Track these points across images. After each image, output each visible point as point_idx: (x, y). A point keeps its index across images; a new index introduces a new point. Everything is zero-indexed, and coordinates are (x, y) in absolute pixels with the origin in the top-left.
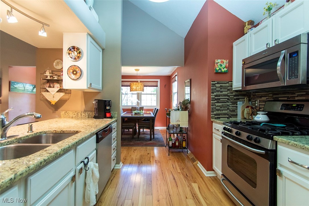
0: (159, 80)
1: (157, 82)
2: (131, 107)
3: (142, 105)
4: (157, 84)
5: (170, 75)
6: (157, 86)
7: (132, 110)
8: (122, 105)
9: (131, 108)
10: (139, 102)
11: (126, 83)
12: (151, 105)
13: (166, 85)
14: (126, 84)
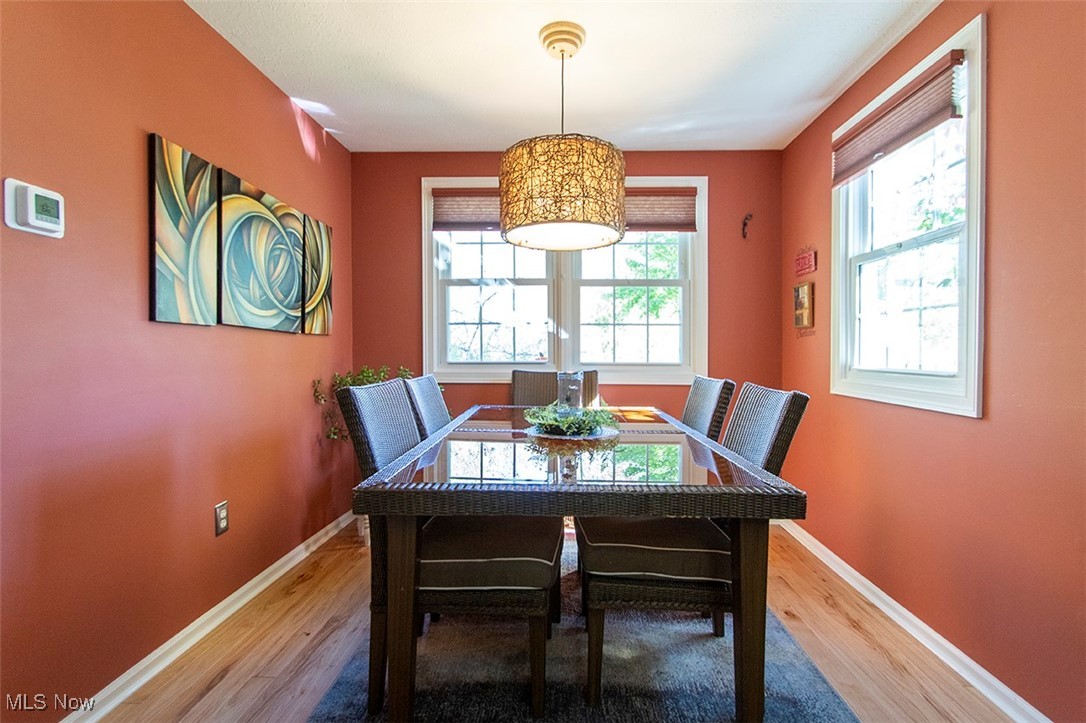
0: (701, 183)
1: (691, 192)
2: (509, 371)
3: (584, 359)
4: (693, 206)
5: (781, 147)
6: (689, 225)
7: (518, 394)
8: (450, 359)
9: (508, 379)
10: (564, 335)
11: (475, 201)
12: (644, 361)
13: (749, 217)
14: (469, 208)
